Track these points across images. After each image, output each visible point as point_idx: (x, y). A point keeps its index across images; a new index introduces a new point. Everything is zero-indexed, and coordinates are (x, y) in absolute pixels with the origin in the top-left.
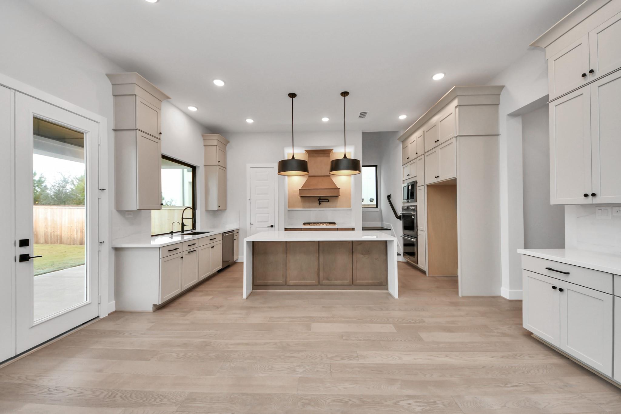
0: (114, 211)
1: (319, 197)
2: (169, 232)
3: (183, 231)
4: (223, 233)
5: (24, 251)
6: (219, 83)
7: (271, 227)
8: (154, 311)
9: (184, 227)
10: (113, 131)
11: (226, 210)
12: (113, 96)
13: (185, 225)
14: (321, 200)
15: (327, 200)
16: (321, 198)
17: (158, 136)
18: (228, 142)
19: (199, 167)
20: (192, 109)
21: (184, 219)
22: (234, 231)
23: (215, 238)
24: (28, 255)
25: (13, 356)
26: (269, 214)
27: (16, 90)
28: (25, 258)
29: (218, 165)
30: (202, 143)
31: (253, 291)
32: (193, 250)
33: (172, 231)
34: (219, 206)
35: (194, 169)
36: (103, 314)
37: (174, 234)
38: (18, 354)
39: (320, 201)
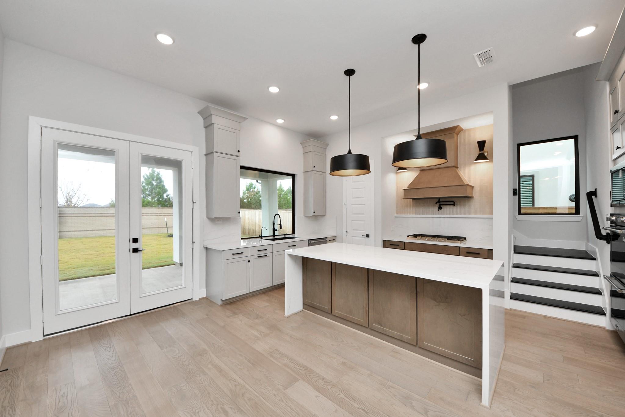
0: (205, 218)
1: (438, 199)
2: (259, 236)
3: (274, 235)
4: (308, 240)
5: (135, 245)
6: (274, 90)
7: (367, 237)
8: (222, 306)
9: (275, 232)
10: (205, 156)
11: (325, 215)
12: (204, 128)
13: (276, 230)
14: (441, 203)
15: (453, 203)
16: (441, 200)
17: (237, 154)
18: (328, 145)
19: (297, 174)
20: (280, 121)
21: (275, 225)
22: (327, 238)
23: (295, 245)
24: (138, 248)
25: (128, 315)
26: (365, 221)
27: (130, 141)
28: (136, 250)
29: (314, 171)
30: (301, 150)
31: (304, 310)
32: (264, 255)
33: (262, 235)
34: (314, 212)
35: (293, 176)
36: (196, 298)
37: (263, 238)
38: (132, 314)
39: (440, 205)
